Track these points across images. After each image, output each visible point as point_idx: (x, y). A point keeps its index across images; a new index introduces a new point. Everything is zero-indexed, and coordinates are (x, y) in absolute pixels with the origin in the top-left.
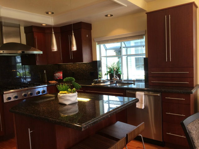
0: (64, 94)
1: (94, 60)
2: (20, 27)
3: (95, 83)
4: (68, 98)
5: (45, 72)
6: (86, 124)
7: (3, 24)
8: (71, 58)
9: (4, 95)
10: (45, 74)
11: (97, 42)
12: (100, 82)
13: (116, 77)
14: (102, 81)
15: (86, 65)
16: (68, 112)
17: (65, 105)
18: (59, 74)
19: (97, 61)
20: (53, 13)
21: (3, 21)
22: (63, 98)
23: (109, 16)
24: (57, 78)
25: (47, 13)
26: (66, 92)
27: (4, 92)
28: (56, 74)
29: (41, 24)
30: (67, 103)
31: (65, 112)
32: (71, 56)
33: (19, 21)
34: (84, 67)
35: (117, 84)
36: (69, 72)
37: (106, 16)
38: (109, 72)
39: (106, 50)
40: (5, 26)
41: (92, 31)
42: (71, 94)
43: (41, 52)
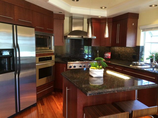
0: (93, 69)
1: (137, 45)
2: (84, 19)
3: (133, 65)
4: (94, 72)
5: (98, 52)
6: (91, 92)
7: (73, 18)
8: (118, 43)
9: (68, 64)
10: (98, 53)
11: (142, 29)
12: (137, 65)
13: (155, 62)
14: (139, 64)
15: (130, 49)
16: (94, 82)
17: (92, 77)
18: (108, 54)
19: (140, 46)
20: (106, 8)
21: (73, 16)
22: (92, 71)
23: (153, 6)
24: (106, 57)
25: (102, 8)
26: (95, 68)
27: (68, 63)
28: (106, 54)
29: (98, 16)
30: (94, 76)
31: (92, 82)
32: (118, 41)
33: (84, 15)
34: (128, 51)
35: (155, 69)
36: (116, 53)
37: (151, 6)
38: (151, 57)
39: (151, 37)
40: (74, 19)
41: (139, 20)
42: (98, 70)
43: (95, 37)
